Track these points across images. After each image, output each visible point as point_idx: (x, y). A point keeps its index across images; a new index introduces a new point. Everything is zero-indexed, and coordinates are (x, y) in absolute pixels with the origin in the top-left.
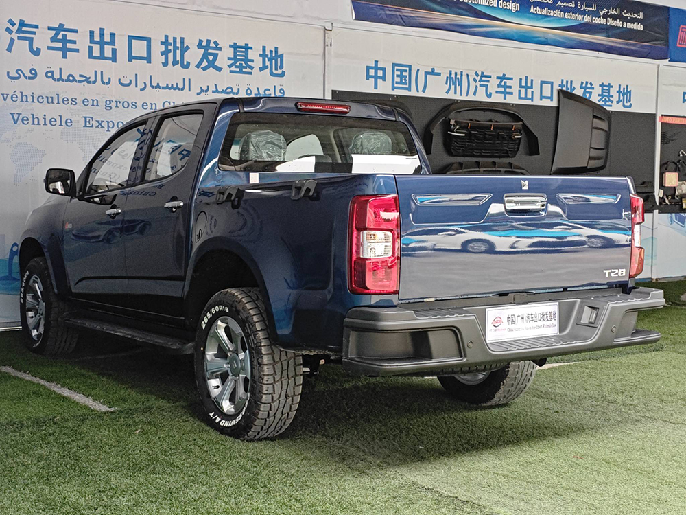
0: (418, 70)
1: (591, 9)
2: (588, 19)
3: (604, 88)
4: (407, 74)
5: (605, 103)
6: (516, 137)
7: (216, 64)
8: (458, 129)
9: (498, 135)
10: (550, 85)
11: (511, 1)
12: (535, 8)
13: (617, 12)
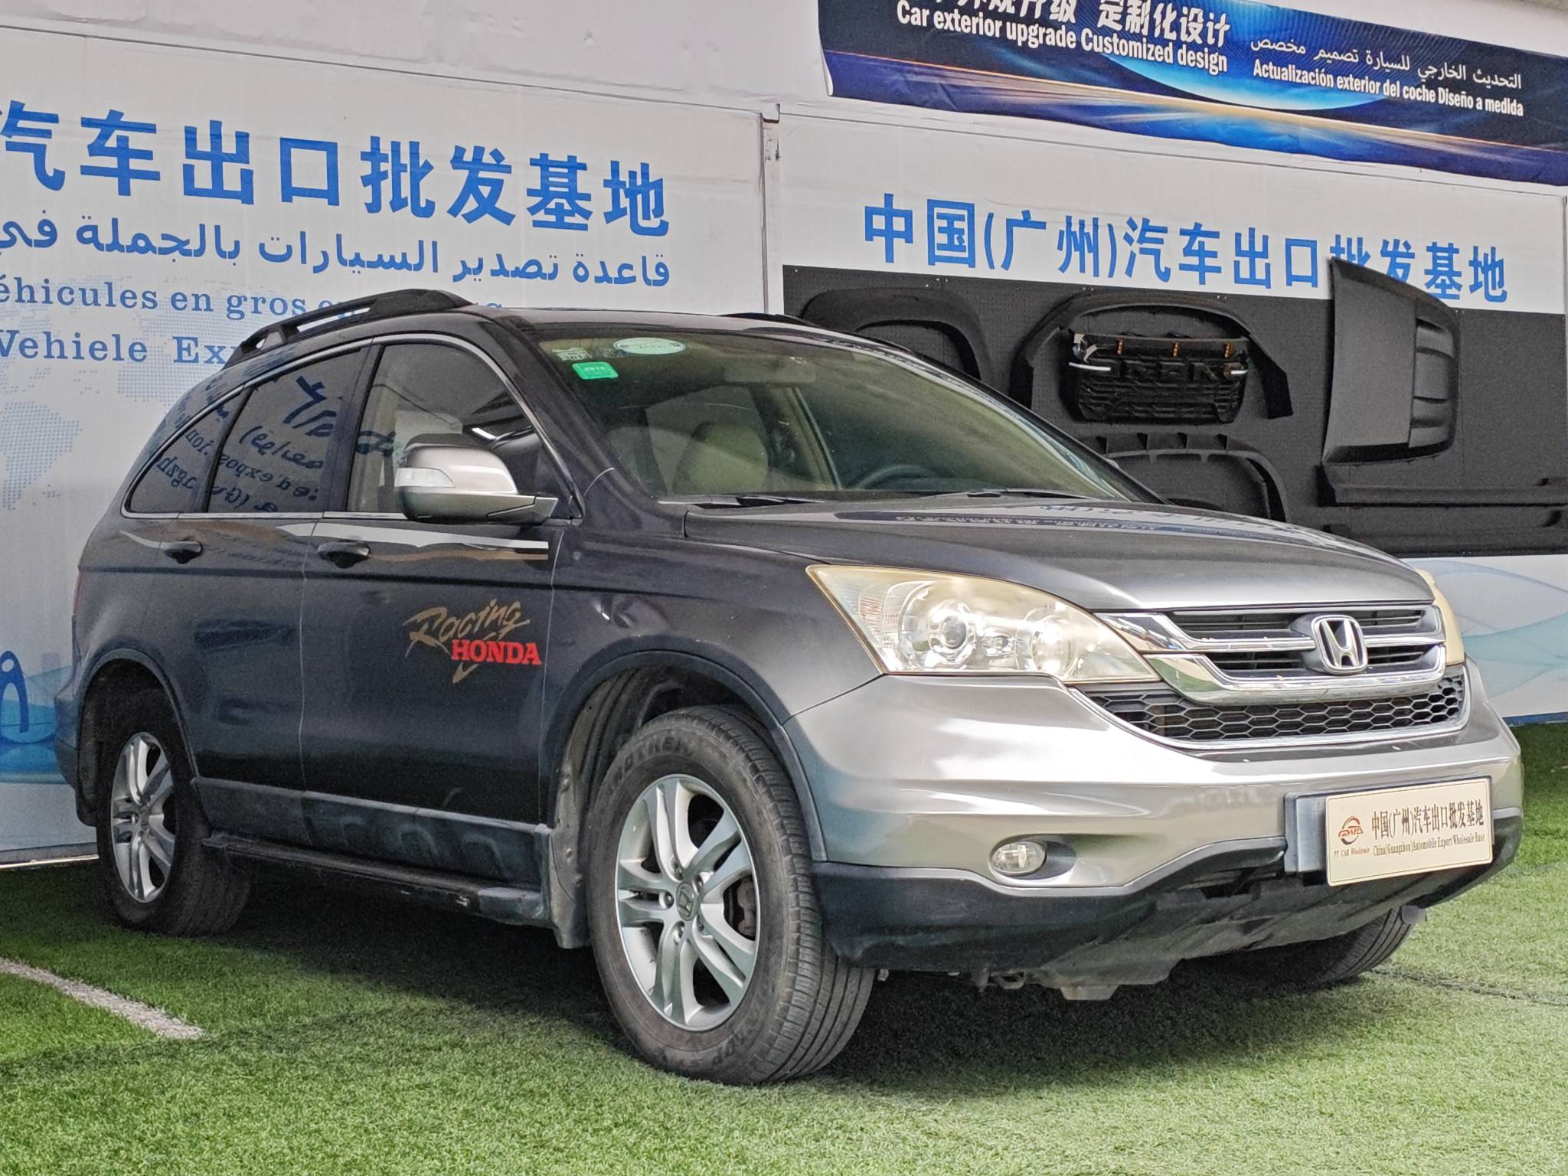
0: (991, 216)
1: (1398, 67)
3: (1439, 254)
4: (963, 225)
5: (1444, 291)
6: (1234, 372)
7: (500, 204)
8: (1094, 355)
9: (1191, 368)
10: (1309, 250)
11: (1206, 50)
12: (1265, 66)
13: (1459, 74)
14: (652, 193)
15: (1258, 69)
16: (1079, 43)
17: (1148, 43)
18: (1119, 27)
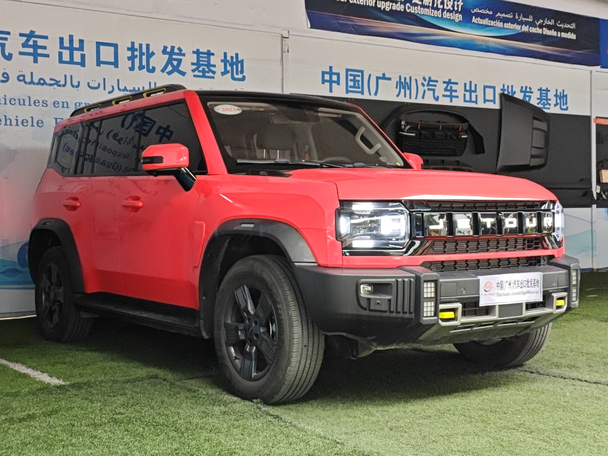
0: (370, 75)
1: (528, 20)
2: (525, 29)
3: (543, 92)
4: (359, 78)
5: (544, 106)
6: (463, 137)
7: (181, 68)
8: (409, 129)
9: (446, 135)
10: (492, 90)
11: (454, 12)
12: (477, 19)
13: (551, 23)
14: (239, 65)
15: (474, 20)
16: (405, 9)
17: (432, 9)
18: (420, 3)
